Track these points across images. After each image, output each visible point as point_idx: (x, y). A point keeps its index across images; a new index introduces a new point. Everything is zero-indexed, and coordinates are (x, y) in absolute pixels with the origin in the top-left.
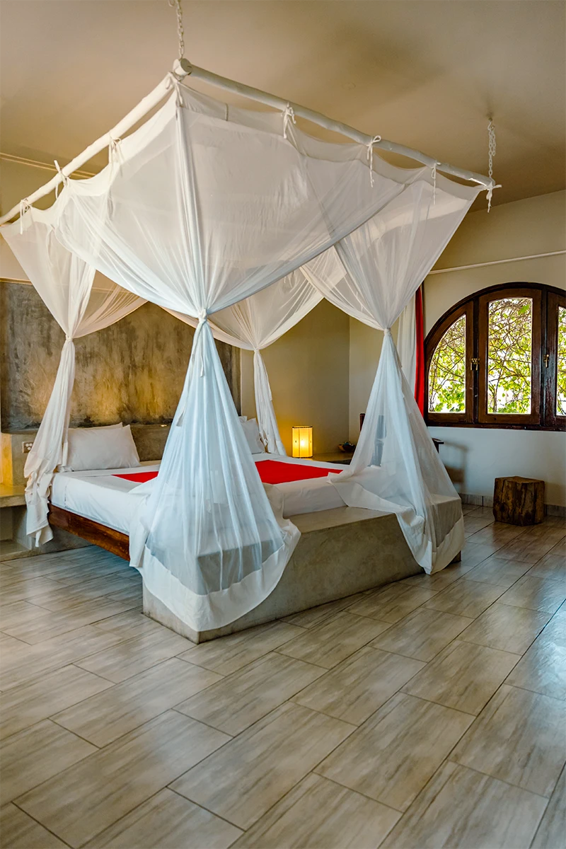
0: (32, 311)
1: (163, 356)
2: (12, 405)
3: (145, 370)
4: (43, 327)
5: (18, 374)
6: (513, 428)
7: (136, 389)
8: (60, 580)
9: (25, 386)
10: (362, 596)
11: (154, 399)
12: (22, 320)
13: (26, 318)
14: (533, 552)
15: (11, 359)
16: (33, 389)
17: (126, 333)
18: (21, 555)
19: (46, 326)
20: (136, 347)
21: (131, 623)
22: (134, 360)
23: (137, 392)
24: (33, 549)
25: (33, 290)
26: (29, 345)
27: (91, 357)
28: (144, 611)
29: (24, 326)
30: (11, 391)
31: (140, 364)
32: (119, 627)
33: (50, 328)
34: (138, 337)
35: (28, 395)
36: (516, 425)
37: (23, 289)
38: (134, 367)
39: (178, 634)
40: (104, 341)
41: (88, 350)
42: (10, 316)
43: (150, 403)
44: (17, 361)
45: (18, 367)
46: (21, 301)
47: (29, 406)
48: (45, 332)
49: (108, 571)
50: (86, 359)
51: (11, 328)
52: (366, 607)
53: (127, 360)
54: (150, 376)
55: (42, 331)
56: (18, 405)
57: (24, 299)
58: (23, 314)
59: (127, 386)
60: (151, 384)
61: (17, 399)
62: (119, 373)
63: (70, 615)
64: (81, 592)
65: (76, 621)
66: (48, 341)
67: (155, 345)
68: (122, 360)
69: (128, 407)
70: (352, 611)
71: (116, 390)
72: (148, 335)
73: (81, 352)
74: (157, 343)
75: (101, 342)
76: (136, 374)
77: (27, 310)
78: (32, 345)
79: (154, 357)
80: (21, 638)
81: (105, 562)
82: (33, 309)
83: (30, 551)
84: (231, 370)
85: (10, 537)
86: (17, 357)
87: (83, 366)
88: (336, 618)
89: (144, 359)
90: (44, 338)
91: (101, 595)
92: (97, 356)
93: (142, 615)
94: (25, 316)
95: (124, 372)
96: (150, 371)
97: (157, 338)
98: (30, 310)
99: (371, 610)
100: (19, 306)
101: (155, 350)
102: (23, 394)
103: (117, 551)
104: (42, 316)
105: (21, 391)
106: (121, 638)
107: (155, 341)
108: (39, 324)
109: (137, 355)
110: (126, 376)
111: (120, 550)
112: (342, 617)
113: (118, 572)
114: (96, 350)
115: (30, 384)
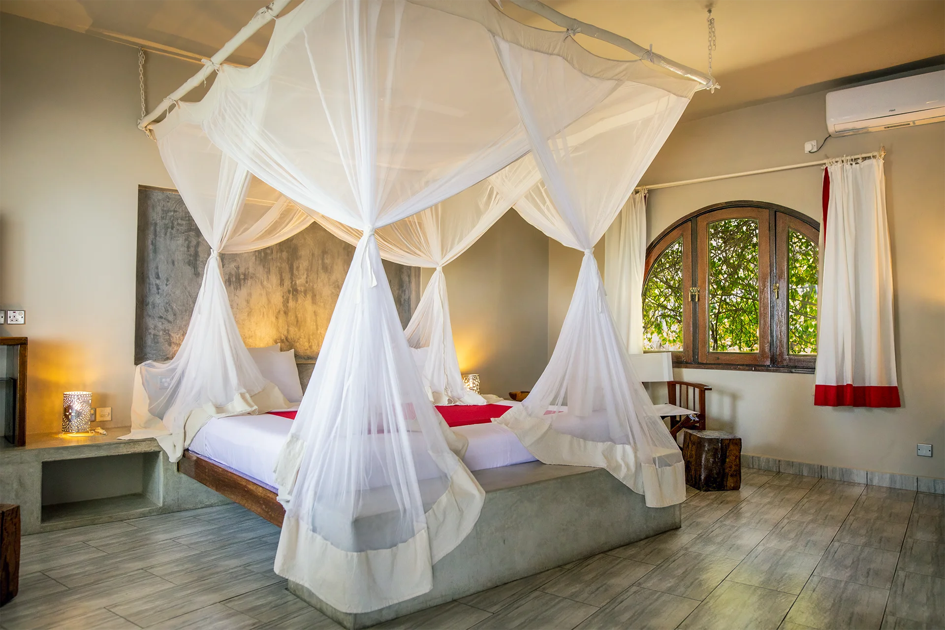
0: (178, 224)
1: (329, 279)
2: (150, 334)
3: (308, 296)
4: (190, 242)
5: (158, 297)
6: (739, 369)
7: (296, 317)
8: (192, 544)
9: (167, 311)
10: (561, 571)
11: (317, 329)
12: (166, 234)
13: (171, 232)
14: (766, 517)
15: (151, 279)
16: (175, 315)
17: (287, 252)
18: (150, 512)
19: (194, 242)
20: (298, 268)
21: (270, 603)
22: (296, 283)
23: (297, 321)
24: (164, 505)
25: (180, 201)
26: (173, 263)
27: (244, 279)
28: (289, 587)
29: (168, 242)
30: (150, 316)
31: (303, 289)
32: (256, 606)
33: (198, 244)
34: (301, 257)
35: (169, 322)
36: (743, 365)
37: (169, 198)
38: (294, 291)
39: (329, 617)
40: (261, 260)
41: (242, 270)
42: (152, 228)
43: (313, 334)
44: (158, 282)
45: (158, 289)
46: (165, 212)
47: (170, 335)
48: (192, 249)
49: (251, 535)
50: (238, 280)
51: (152, 243)
52: (566, 585)
53: (287, 283)
54: (314, 301)
55: (188, 247)
56: (158, 333)
57: (169, 211)
58: (168, 228)
59: (286, 313)
60: (315, 312)
61: (155, 326)
62: (277, 299)
63: (197, 589)
64: (215, 560)
65: (204, 598)
66: (196, 260)
67: (320, 267)
68: (282, 283)
69: (287, 339)
70: (550, 591)
71: (274, 319)
72: (313, 255)
73: (233, 273)
74: (323, 264)
75: (257, 262)
76: (297, 301)
77: (173, 223)
78: (176, 263)
79: (319, 280)
80: (131, 619)
81: (248, 524)
82: (180, 221)
83: (160, 508)
84: (409, 298)
85: (139, 490)
86: (158, 277)
87: (236, 289)
88: (528, 599)
89: (307, 282)
90: (190, 255)
91: (240, 564)
92: (252, 278)
93: (287, 592)
94: (169, 230)
95: (283, 297)
96: (314, 296)
97: (323, 259)
98: (176, 223)
99: (573, 589)
100: (163, 218)
101: (321, 271)
102: (163, 320)
103: (259, 510)
104: (190, 230)
105: (161, 317)
106: (256, 621)
107: (320, 262)
108: (186, 240)
109: (300, 278)
110: (286, 302)
111: (263, 509)
112: (536, 598)
113: (263, 537)
114: (251, 270)
115: (172, 309)
